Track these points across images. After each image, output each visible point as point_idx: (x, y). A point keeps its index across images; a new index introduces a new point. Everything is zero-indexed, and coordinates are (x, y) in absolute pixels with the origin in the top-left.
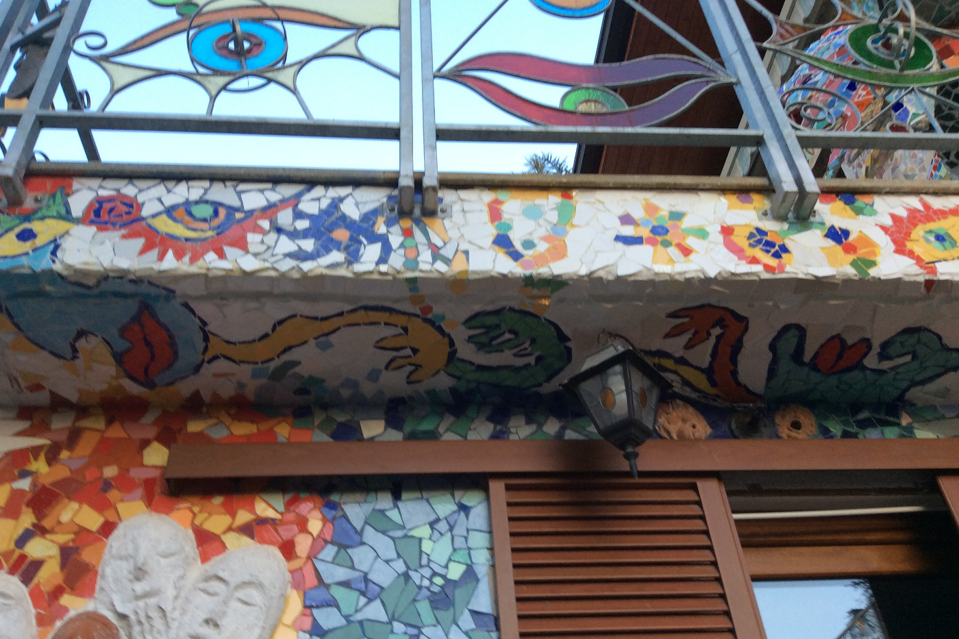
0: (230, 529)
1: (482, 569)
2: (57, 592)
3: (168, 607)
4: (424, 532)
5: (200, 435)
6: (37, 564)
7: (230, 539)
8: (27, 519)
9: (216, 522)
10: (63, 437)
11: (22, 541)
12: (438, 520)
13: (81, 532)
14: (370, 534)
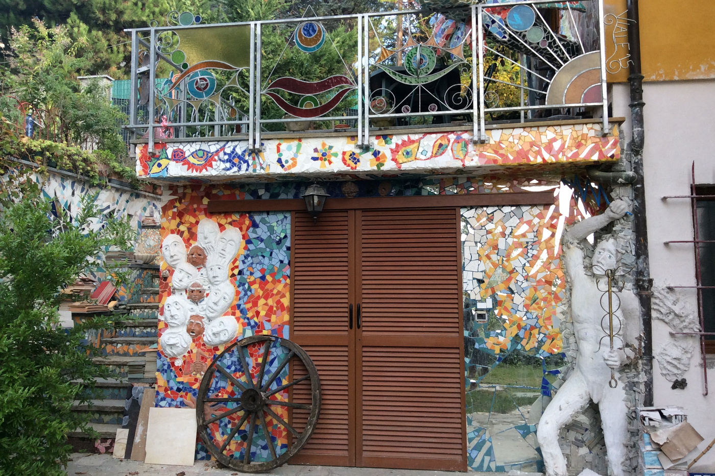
0: (226, 223)
1: (289, 236)
2: (189, 240)
3: (213, 246)
4: (274, 224)
5: (215, 195)
6: (183, 232)
7: (227, 226)
8: (178, 220)
9: (223, 221)
10: (181, 195)
11: (178, 226)
12: (278, 221)
13: (191, 223)
14: (261, 225)
